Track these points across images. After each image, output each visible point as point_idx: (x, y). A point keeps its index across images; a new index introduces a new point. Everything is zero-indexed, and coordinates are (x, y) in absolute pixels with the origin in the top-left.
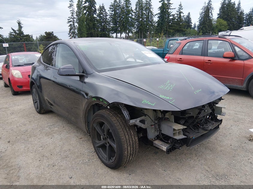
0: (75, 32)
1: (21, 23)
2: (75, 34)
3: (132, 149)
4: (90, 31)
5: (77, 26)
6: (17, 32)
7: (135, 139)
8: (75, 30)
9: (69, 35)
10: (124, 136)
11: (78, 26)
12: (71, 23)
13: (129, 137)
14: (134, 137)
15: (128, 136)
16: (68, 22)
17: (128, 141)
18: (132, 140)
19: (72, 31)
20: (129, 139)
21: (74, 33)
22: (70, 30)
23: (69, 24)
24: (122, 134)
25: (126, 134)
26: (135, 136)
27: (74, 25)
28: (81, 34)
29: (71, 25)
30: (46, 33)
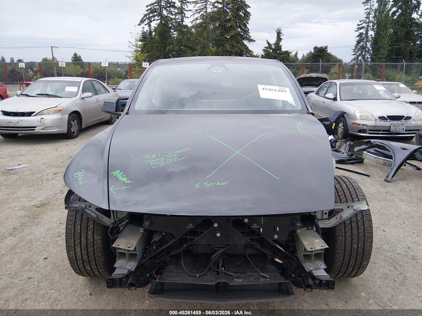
0: (366, 47)
1: (281, 33)
2: (366, 51)
3: (84, 252)
4: (395, 46)
5: (371, 35)
6: (273, 46)
7: (93, 237)
8: (366, 44)
9: (354, 53)
10: (73, 225)
11: (373, 36)
12: (363, 31)
13: (81, 230)
14: (93, 233)
15: (81, 228)
16: (357, 30)
17: (77, 236)
18: (87, 238)
19: (361, 44)
20: (80, 233)
21: (363, 48)
22: (358, 42)
23: (358, 33)
24: (71, 221)
25: (79, 223)
26: (95, 233)
27: (367, 33)
28: (378, 50)
29: (361, 34)
30: (315, 48)
